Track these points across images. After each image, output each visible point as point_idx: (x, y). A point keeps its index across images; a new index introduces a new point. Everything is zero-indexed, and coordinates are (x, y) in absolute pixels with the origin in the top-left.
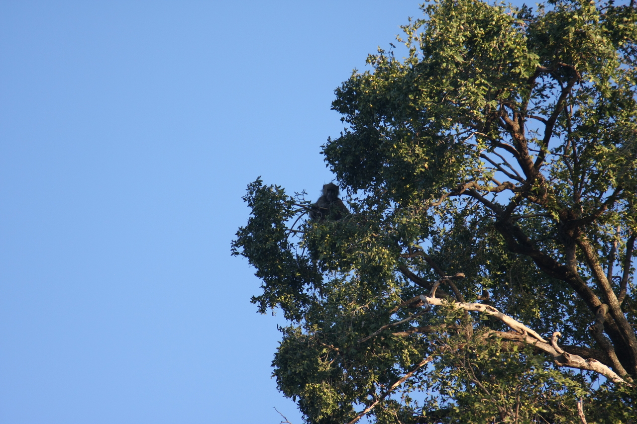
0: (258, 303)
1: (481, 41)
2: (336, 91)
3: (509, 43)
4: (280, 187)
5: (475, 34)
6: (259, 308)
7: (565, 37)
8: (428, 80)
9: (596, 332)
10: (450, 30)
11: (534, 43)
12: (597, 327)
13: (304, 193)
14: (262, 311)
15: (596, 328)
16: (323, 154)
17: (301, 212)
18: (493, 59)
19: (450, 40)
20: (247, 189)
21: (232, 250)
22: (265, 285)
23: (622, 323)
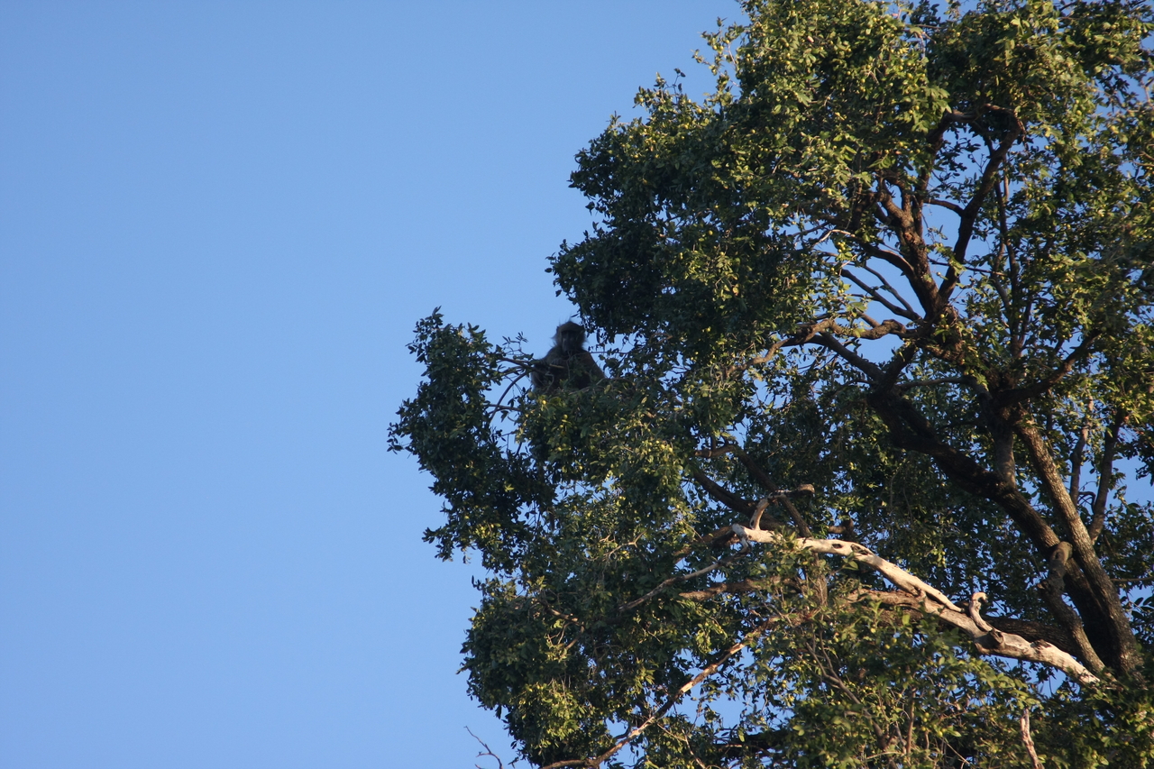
0: (437, 541)
1: (846, 65)
2: (577, 156)
3: (895, 68)
4: (477, 327)
5: (834, 51)
6: (439, 549)
7: (997, 58)
8: (748, 135)
9: (1051, 593)
10: (787, 45)
11: (941, 69)
12: (1052, 584)
13: (520, 338)
14: (446, 554)
15: (1050, 586)
16: (552, 273)
17: (516, 373)
18: (867, 98)
19: (789, 63)
20: (416, 329)
21: (390, 440)
22: (449, 506)
23: (1097, 578)
